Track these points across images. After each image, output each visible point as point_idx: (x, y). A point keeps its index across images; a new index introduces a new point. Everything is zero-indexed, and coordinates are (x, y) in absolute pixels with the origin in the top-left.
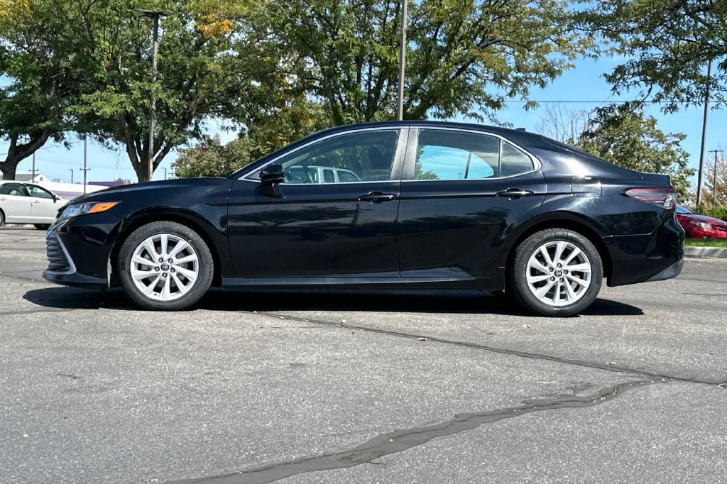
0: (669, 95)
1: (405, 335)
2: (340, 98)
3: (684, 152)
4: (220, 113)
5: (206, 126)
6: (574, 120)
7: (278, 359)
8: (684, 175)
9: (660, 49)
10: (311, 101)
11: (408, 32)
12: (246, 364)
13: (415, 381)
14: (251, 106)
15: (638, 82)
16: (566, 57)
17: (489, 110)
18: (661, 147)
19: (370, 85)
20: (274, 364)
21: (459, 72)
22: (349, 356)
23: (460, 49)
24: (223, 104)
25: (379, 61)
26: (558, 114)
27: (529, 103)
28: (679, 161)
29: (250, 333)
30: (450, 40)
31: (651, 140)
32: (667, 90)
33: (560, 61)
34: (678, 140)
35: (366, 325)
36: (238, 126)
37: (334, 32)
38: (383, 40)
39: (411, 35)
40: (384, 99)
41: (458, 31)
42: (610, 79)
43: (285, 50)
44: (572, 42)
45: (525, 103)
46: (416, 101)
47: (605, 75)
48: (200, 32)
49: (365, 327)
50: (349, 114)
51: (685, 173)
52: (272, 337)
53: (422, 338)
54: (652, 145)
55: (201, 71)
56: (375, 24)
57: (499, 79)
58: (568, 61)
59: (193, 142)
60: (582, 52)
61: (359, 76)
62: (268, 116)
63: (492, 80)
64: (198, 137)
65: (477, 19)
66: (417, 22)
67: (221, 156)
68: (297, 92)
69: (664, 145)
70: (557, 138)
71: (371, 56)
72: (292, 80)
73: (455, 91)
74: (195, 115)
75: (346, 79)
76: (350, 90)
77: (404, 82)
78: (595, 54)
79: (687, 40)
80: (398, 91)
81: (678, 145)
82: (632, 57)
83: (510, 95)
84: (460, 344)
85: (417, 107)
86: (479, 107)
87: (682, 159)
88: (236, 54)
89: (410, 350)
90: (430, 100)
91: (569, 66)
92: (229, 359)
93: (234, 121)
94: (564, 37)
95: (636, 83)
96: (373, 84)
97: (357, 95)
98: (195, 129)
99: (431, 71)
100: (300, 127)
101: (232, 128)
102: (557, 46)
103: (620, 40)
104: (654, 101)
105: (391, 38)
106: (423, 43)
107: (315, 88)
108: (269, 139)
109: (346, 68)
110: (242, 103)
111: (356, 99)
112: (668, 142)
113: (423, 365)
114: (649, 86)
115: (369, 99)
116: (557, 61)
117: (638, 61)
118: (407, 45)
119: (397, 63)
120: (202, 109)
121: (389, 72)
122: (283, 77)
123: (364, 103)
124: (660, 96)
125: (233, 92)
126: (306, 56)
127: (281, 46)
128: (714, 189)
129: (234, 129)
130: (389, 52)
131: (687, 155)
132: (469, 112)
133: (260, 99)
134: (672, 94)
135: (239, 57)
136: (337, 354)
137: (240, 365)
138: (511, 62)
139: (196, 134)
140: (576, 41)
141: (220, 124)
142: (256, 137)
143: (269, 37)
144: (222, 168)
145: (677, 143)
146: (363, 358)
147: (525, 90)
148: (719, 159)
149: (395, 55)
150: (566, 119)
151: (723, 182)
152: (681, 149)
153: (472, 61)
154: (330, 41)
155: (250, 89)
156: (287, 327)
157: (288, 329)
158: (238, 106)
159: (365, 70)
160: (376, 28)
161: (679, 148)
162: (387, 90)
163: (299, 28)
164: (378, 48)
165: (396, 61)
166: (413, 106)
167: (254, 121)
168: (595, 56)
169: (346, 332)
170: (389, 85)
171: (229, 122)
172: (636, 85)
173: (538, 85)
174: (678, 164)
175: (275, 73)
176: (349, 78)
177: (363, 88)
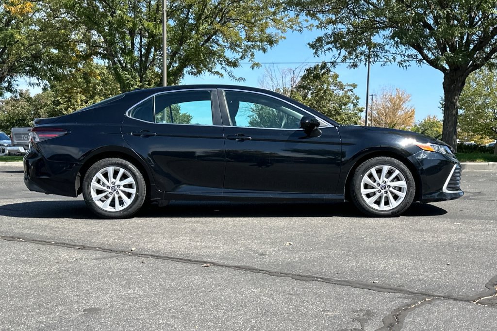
0: (351, 57)
1: (189, 261)
2: (119, 61)
3: (356, 96)
4: (27, 73)
5: (17, 83)
6: (284, 76)
7: (71, 304)
8: (357, 112)
9: (344, 25)
10: (97, 64)
11: (167, 12)
12: (38, 313)
13: (210, 324)
14: (51, 68)
15: (331, 48)
16: (280, 31)
17: (228, 68)
18: (341, 93)
19: (141, 51)
20: (67, 311)
21: (206, 41)
22: (141, 293)
23: (206, 25)
24: (29, 66)
25: (147, 34)
26: (273, 72)
27: (254, 64)
28: (353, 103)
29: (46, 269)
30: (198, 18)
31: (335, 88)
32: (350, 53)
33: (276, 34)
34: (352, 88)
35: (153, 251)
36: (41, 82)
37: (112, 12)
38: (149, 18)
39: (170, 15)
40: (152, 62)
41: (204, 12)
42: (312, 46)
43: (76, 25)
44: (283, 20)
45: (252, 65)
46: (176, 62)
47: (309, 44)
48: (8, 12)
49: (153, 254)
50: (126, 73)
51: (357, 110)
52: (67, 274)
53: (205, 265)
54: (335, 92)
55: (10, 41)
56: (143, 7)
57: (233, 47)
58: (281, 34)
59: (8, 95)
60: (291, 27)
61: (133, 44)
62: (65, 75)
63: (229, 48)
64: (11, 91)
65: (217, 4)
66: (174, 5)
67: (30, 104)
68: (87, 57)
69: (343, 92)
70: (273, 88)
71: (141, 30)
72: (82, 47)
73: (203, 55)
74: (7, 75)
75: (123, 47)
76: (126, 55)
77: (167, 49)
78: (300, 28)
79: (362, 18)
80: (162, 55)
81: (352, 92)
82: (326, 31)
83: (241, 58)
84: (240, 268)
85: (177, 67)
86: (221, 66)
87: (355, 101)
88: (37, 28)
89: (197, 279)
90: (186, 62)
91: (282, 37)
92: (22, 308)
93: (38, 79)
94: (278, 17)
95: (330, 49)
96: (143, 51)
97: (132, 59)
98: (9, 85)
99: (186, 41)
100: (90, 83)
101: (37, 84)
102: (273, 23)
103: (318, 19)
104: (342, 61)
105: (155, 16)
106: (179, 21)
107: (100, 53)
108: (67, 91)
109: (123, 39)
110: (44, 65)
111: (131, 62)
112: (346, 90)
113: (213, 300)
114: (339, 51)
115: (141, 62)
116: (274, 34)
117: (330, 33)
118: (167, 21)
119: (161, 35)
120: (13, 70)
121: (155, 42)
122: (75, 46)
123: (137, 64)
124: (345, 58)
125: (37, 57)
126: (92, 29)
127: (72, 23)
128: (371, 120)
129: (38, 85)
130: (155, 26)
131: (358, 98)
132: (213, 71)
133: (58, 62)
134: (353, 57)
135: (40, 30)
136: (131, 291)
137: (33, 316)
138: (243, 35)
139: (9, 89)
140: (286, 19)
141: (28, 81)
142: (56, 91)
143: (63, 16)
144: (32, 114)
145: (351, 90)
146: (156, 294)
147: (252, 55)
148: (374, 100)
149: (159, 29)
150: (278, 75)
151: (377, 115)
152: (354, 94)
153: (215, 33)
154: (110, 18)
155: (49, 55)
156: (81, 259)
157: (82, 262)
158: (41, 68)
159: (137, 40)
160: (144, 10)
161: (353, 93)
162: (154, 55)
163: (85, 8)
164: (146, 24)
165: (160, 33)
166: (173, 66)
167: (54, 78)
168: (300, 31)
169: (136, 262)
170: (156, 50)
171: (34, 80)
172: (330, 50)
173: (261, 51)
174: (353, 105)
175: (68, 42)
176: (125, 46)
177: (136, 54)
